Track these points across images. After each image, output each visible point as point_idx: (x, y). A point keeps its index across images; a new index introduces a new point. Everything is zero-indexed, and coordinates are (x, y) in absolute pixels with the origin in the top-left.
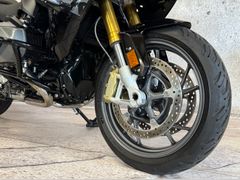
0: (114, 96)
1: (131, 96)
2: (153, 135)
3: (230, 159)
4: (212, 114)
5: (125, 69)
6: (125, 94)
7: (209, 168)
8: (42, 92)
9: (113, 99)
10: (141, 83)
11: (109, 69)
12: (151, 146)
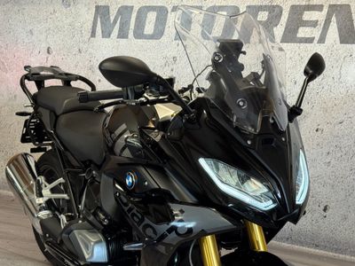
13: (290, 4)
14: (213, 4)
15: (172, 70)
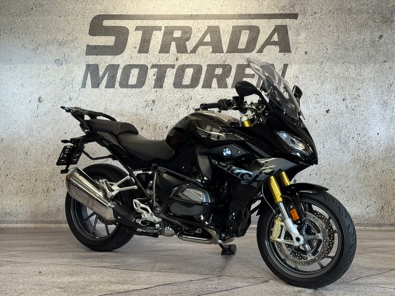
0: (279, 237)
1: (295, 240)
2: (309, 263)
3: (358, 274)
4: (346, 249)
5: (289, 221)
6: (288, 236)
7: (344, 282)
8: (214, 233)
9: (279, 240)
10: (300, 230)
11: (274, 218)
12: (308, 270)
13: (236, 63)
14: (183, 63)
15: (152, 110)
